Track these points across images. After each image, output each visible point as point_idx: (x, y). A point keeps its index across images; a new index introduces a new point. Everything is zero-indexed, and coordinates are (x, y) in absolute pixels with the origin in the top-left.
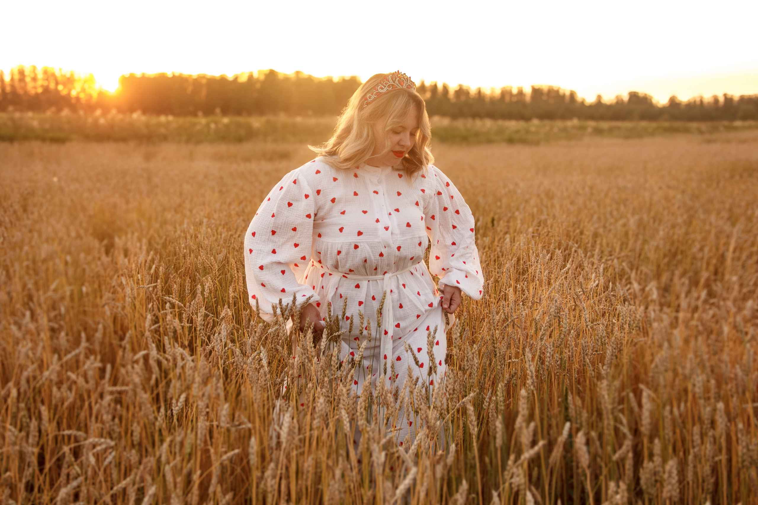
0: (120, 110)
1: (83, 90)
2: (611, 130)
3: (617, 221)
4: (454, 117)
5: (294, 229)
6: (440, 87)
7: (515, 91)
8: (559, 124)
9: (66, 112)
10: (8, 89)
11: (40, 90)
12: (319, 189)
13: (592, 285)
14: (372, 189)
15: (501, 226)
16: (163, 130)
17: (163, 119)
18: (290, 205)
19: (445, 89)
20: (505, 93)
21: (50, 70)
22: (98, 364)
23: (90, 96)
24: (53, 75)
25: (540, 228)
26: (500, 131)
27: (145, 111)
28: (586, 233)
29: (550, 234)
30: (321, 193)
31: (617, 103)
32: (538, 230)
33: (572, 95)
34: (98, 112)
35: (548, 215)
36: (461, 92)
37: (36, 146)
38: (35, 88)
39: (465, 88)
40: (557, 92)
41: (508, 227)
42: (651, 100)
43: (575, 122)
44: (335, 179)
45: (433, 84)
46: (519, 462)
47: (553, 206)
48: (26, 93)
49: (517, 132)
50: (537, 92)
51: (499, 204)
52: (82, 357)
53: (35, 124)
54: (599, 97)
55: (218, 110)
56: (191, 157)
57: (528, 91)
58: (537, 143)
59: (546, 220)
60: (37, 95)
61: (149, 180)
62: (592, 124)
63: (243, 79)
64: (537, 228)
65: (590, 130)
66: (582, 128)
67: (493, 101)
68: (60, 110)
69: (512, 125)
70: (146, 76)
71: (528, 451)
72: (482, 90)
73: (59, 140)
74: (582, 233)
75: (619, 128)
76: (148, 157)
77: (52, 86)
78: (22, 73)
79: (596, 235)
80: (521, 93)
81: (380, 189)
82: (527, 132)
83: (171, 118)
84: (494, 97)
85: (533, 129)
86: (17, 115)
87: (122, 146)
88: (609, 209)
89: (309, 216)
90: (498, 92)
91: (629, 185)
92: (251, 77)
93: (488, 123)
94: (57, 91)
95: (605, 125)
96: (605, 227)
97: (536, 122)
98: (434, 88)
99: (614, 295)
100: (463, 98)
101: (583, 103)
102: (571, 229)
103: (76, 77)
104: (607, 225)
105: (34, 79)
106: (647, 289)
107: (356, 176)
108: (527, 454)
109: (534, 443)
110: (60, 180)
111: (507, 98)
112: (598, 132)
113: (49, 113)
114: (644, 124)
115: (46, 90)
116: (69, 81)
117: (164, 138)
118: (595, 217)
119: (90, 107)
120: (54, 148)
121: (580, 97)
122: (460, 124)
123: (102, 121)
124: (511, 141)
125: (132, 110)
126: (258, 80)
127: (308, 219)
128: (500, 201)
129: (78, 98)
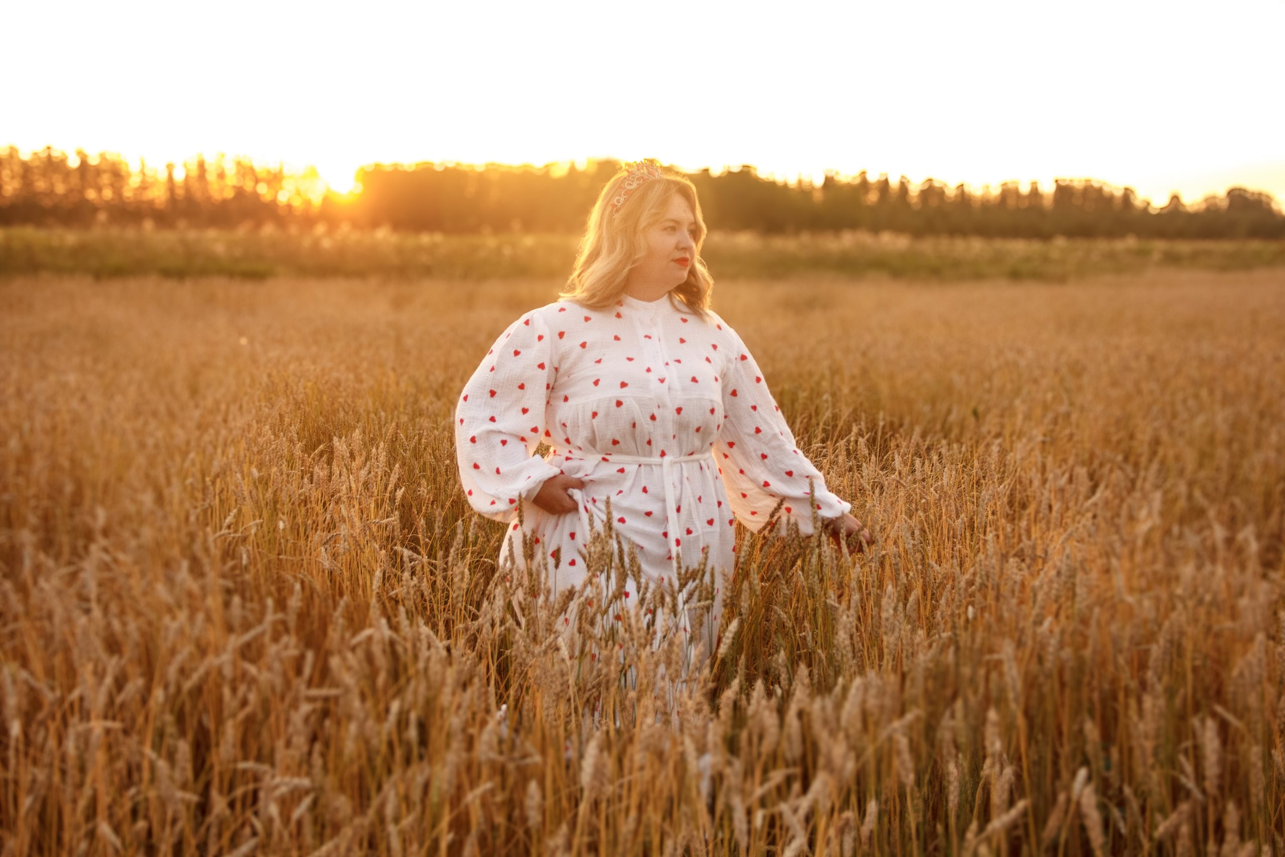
0: (356, 225)
1: (298, 193)
2: (1194, 257)
3: (1192, 417)
4: (918, 233)
5: (522, 387)
6: (894, 183)
7: (1025, 190)
8: (1102, 245)
9: (268, 230)
10: (180, 192)
11: (229, 194)
12: (562, 330)
13: (1143, 528)
14: (642, 333)
15: (990, 424)
16: (424, 259)
17: (425, 239)
18: (517, 353)
19: (904, 188)
20: (1008, 194)
21: (246, 162)
22: (293, 652)
23: (308, 203)
24: (252, 170)
25: (1058, 428)
26: (998, 259)
27: (398, 225)
28: (1139, 436)
29: (1076, 438)
30: (565, 336)
31: (1208, 209)
32: (1052, 431)
33: (1127, 195)
34: (320, 229)
35: (1072, 404)
36: (931, 192)
37: (219, 285)
38: (222, 190)
39: (937, 184)
40: (1100, 190)
41: (1002, 426)
42: (1269, 204)
43: (1131, 242)
44: (587, 319)
45: (883, 178)
46: (984, 835)
47: (1080, 389)
48: (209, 198)
49: (1027, 259)
50: (1064, 191)
51: (987, 385)
52: (267, 639)
53: (220, 249)
54: (1175, 198)
55: (516, 225)
56: (470, 303)
57: (1048, 189)
58: (1062, 279)
59: (1068, 415)
60: (225, 202)
61: (398, 341)
62: (1159, 246)
63: (560, 171)
64: (1051, 427)
65: (1156, 256)
66: (1142, 254)
67: (986, 206)
68: (259, 225)
69: (1019, 247)
70: (400, 169)
71: (999, 815)
72: (967, 189)
73: (256, 276)
74: (1132, 437)
75: (1209, 253)
76: (398, 304)
77: (248, 186)
78: (201, 166)
79: (1156, 442)
80: (1035, 193)
81: (653, 332)
82: (1046, 259)
83: (438, 238)
84: (988, 201)
85: (1055, 254)
86: (192, 235)
87: (356, 285)
88: (1180, 396)
89: (542, 366)
90: (995, 191)
91: (1220, 355)
92: (572, 169)
93: (977, 246)
94: (256, 195)
95: (1184, 247)
96: (1171, 428)
97: (1060, 242)
98: (884, 185)
99: (1179, 548)
100: (934, 202)
101: (1145, 210)
102: (1112, 429)
103: (286, 172)
104: (1176, 423)
105: (221, 176)
106: (1240, 537)
107: (619, 316)
108: (999, 822)
109: (1011, 803)
110: (251, 341)
111: (1011, 202)
112: (1172, 259)
113: (242, 231)
114: (1255, 245)
115: (240, 192)
116: (275, 179)
117: (427, 271)
118: (1155, 409)
119: (308, 219)
120: (248, 288)
121: (1139, 199)
122: (927, 246)
123: (326, 244)
124: (1015, 275)
125: (375, 224)
126: (584, 174)
127: (540, 370)
128: (990, 379)
129: (289, 206)
